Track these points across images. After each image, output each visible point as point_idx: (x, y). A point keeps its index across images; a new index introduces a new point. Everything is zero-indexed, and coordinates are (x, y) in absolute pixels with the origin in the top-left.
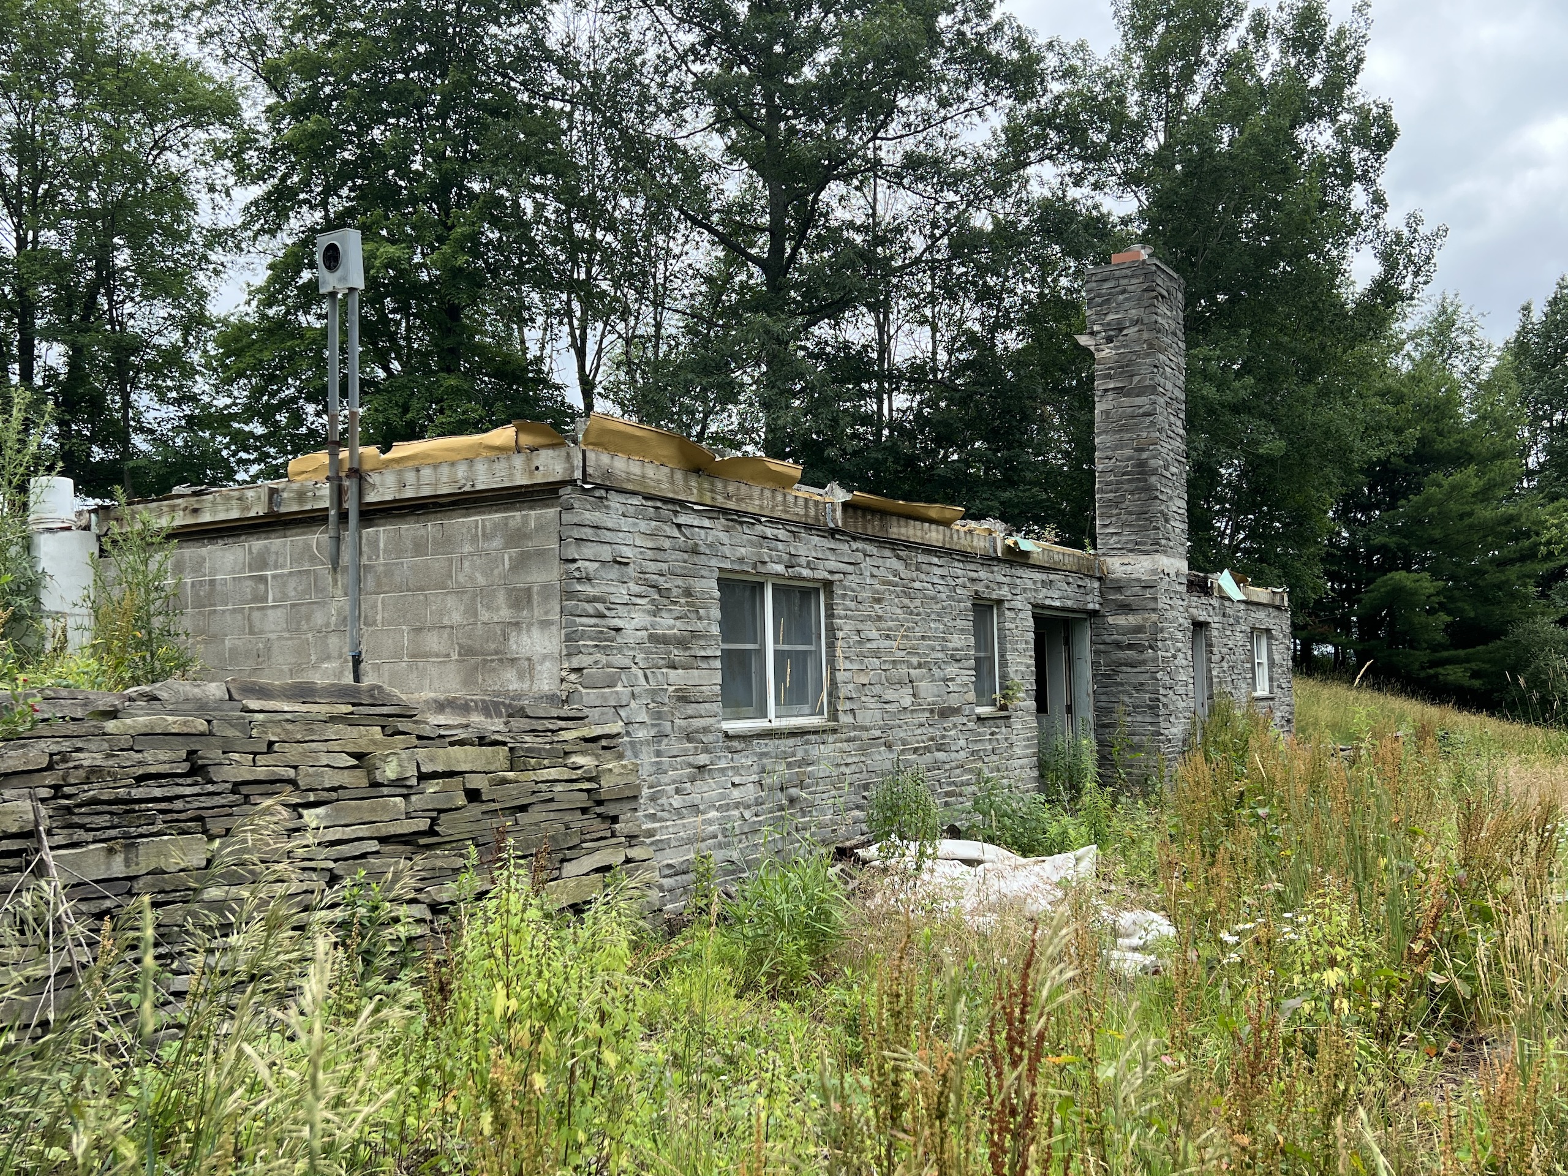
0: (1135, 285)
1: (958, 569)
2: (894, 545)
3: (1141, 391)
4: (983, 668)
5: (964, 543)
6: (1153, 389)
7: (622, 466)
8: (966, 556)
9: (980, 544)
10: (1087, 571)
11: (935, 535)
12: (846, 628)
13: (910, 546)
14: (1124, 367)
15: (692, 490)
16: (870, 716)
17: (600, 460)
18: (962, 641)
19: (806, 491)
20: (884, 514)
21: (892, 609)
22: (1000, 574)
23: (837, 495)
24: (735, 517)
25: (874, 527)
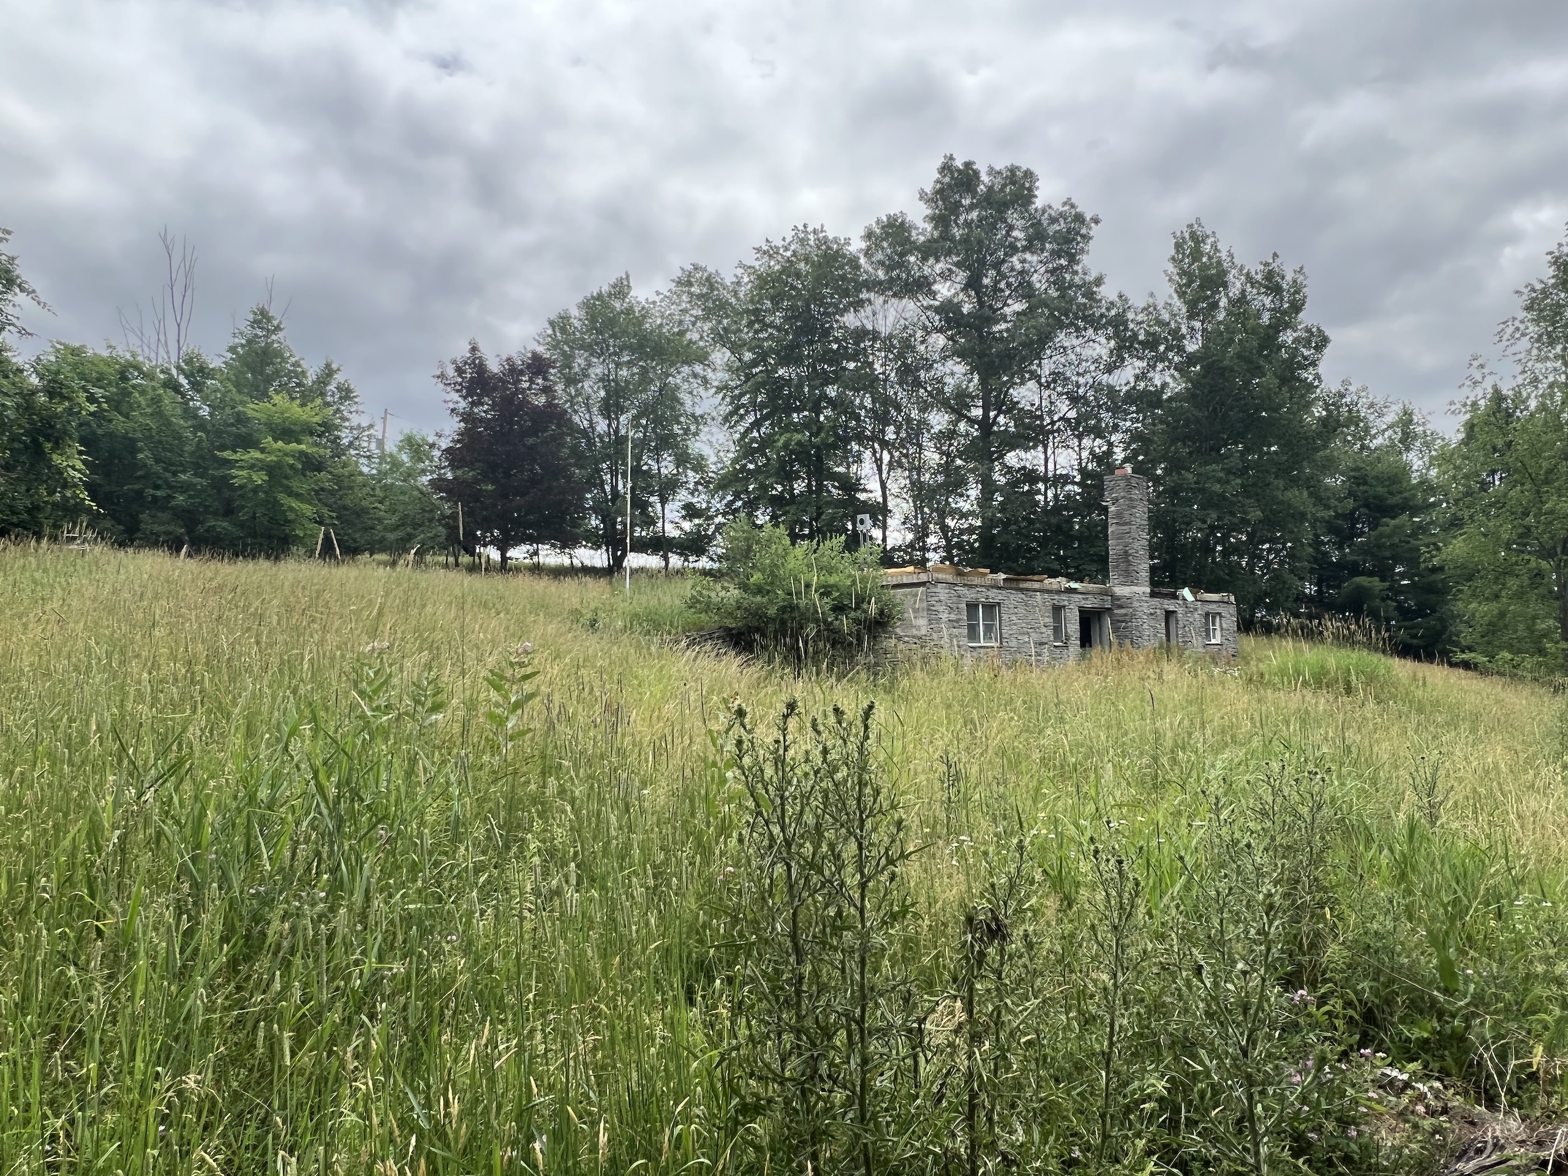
0: (1123, 484)
1: (1046, 596)
2: (1021, 590)
3: (1125, 524)
4: (1057, 630)
5: (1049, 587)
6: (1129, 523)
7: (941, 576)
8: (1049, 592)
9: (1055, 587)
10: (1105, 593)
11: (1037, 585)
12: (1005, 617)
13: (1027, 590)
14: (1119, 515)
15: (958, 580)
16: (1014, 643)
17: (935, 575)
18: (1049, 620)
19: (991, 576)
20: (1018, 580)
21: (1021, 611)
22: (1064, 597)
23: (1003, 576)
24: (970, 586)
25: (1014, 585)
